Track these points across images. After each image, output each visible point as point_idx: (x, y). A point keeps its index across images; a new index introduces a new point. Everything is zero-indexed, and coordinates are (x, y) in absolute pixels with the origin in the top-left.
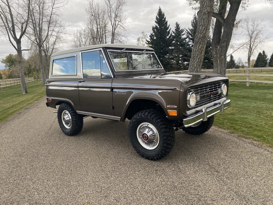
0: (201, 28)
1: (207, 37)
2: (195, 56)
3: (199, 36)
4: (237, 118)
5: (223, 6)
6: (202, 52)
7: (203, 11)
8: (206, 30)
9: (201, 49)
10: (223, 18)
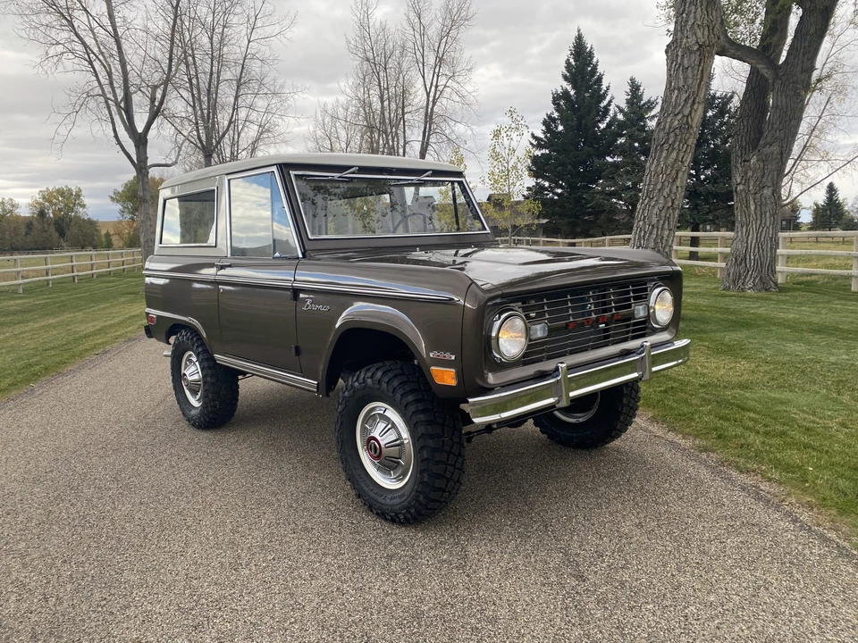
0: (674, 97)
1: (694, 125)
2: (654, 190)
3: (668, 124)
4: (753, 399)
5: (774, 22)
6: (680, 175)
7: (685, 40)
8: (694, 103)
9: (676, 165)
10: (772, 63)
